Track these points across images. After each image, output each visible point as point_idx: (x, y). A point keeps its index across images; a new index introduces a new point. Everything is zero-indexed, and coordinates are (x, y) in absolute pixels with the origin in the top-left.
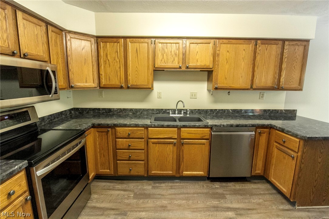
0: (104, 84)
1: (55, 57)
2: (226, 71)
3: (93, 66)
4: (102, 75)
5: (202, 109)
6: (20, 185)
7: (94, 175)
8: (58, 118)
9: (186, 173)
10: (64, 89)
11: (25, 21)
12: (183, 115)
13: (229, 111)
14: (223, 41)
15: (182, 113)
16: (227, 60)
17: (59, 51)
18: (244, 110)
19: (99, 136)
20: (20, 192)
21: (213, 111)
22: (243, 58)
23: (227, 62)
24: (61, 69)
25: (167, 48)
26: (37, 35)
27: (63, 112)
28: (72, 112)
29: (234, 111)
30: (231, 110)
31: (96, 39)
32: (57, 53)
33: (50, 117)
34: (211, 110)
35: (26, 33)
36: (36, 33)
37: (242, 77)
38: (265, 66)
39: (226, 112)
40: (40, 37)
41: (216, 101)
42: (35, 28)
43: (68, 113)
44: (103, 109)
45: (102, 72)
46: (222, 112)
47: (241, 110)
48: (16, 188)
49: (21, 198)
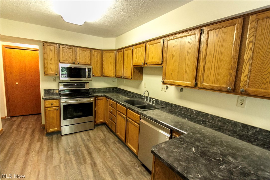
1: (95, 63)
2: (172, 67)
5: (168, 103)
6: (56, 103)
7: (102, 121)
9: (129, 145)
10: (100, 76)
11: (80, 51)
12: (152, 104)
13: (193, 112)
14: (169, 38)
15: (151, 101)
16: (173, 56)
18: (210, 115)
21: (178, 106)
22: (187, 51)
23: (173, 58)
24: (99, 67)
25: (138, 51)
26: (86, 55)
27: (108, 88)
28: (115, 89)
29: (199, 113)
30: (195, 110)
32: (97, 61)
33: (99, 89)
34: (176, 106)
35: (80, 55)
36: (85, 54)
37: (186, 72)
40: (87, 56)
42: (85, 52)
43: (112, 89)
45: (117, 69)
46: (185, 111)
47: (207, 115)
48: (54, 104)
49: (56, 107)
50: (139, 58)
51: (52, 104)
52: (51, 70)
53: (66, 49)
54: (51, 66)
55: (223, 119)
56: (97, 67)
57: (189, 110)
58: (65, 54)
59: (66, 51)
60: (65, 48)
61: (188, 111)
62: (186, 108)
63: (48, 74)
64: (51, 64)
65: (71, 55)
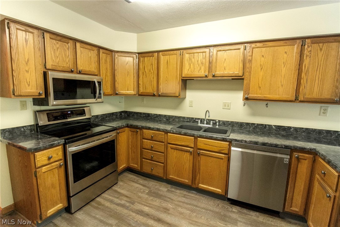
0: (141, 92)
1: (104, 72)
2: (260, 78)
3: (134, 77)
4: (140, 84)
5: (236, 122)
6: (57, 154)
7: (125, 166)
8: (109, 117)
9: (202, 186)
10: (111, 95)
11: (82, 49)
12: (212, 126)
13: (272, 128)
14: (256, 45)
15: (211, 123)
16: (261, 67)
17: (108, 67)
18: (293, 127)
19: (131, 135)
20: (57, 159)
21: (250, 125)
22: (284, 62)
23: (261, 69)
24: (109, 79)
25: (194, 58)
26: (90, 57)
27: (114, 113)
28: (123, 114)
29: (279, 128)
30: (275, 126)
31: (137, 55)
32: (107, 69)
33: (103, 116)
34: (248, 124)
35: (82, 56)
36: (90, 55)
37: (282, 86)
38: (318, 72)
39: (267, 128)
40: (93, 59)
41: (254, 114)
42: (89, 52)
43: (119, 115)
44: (144, 114)
45: (141, 82)
46: (261, 128)
47: (289, 128)
48: (54, 155)
49: (57, 163)
50: (195, 68)
51: (49, 159)
52: (29, 85)
53: (58, 43)
54: (27, 75)
55: (307, 129)
56: (107, 79)
57: (267, 126)
58: (54, 52)
59: (58, 46)
60: (54, 41)
61: (266, 128)
62: (262, 125)
63: (22, 94)
64: (27, 71)
65: (65, 55)
